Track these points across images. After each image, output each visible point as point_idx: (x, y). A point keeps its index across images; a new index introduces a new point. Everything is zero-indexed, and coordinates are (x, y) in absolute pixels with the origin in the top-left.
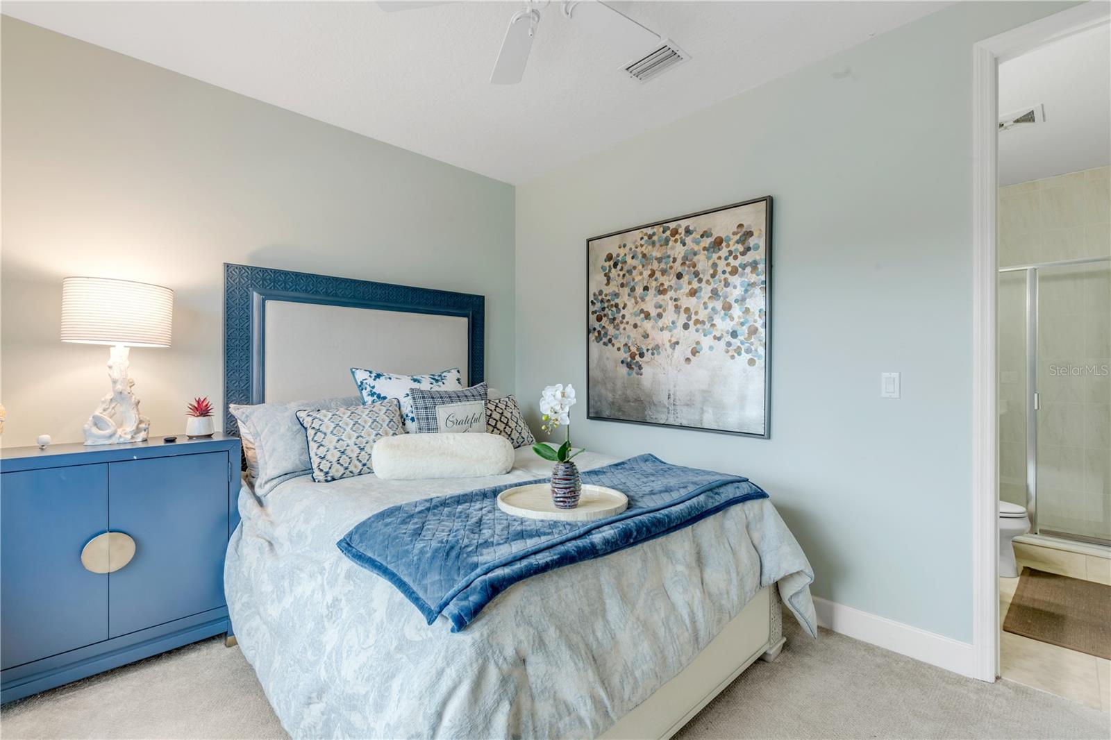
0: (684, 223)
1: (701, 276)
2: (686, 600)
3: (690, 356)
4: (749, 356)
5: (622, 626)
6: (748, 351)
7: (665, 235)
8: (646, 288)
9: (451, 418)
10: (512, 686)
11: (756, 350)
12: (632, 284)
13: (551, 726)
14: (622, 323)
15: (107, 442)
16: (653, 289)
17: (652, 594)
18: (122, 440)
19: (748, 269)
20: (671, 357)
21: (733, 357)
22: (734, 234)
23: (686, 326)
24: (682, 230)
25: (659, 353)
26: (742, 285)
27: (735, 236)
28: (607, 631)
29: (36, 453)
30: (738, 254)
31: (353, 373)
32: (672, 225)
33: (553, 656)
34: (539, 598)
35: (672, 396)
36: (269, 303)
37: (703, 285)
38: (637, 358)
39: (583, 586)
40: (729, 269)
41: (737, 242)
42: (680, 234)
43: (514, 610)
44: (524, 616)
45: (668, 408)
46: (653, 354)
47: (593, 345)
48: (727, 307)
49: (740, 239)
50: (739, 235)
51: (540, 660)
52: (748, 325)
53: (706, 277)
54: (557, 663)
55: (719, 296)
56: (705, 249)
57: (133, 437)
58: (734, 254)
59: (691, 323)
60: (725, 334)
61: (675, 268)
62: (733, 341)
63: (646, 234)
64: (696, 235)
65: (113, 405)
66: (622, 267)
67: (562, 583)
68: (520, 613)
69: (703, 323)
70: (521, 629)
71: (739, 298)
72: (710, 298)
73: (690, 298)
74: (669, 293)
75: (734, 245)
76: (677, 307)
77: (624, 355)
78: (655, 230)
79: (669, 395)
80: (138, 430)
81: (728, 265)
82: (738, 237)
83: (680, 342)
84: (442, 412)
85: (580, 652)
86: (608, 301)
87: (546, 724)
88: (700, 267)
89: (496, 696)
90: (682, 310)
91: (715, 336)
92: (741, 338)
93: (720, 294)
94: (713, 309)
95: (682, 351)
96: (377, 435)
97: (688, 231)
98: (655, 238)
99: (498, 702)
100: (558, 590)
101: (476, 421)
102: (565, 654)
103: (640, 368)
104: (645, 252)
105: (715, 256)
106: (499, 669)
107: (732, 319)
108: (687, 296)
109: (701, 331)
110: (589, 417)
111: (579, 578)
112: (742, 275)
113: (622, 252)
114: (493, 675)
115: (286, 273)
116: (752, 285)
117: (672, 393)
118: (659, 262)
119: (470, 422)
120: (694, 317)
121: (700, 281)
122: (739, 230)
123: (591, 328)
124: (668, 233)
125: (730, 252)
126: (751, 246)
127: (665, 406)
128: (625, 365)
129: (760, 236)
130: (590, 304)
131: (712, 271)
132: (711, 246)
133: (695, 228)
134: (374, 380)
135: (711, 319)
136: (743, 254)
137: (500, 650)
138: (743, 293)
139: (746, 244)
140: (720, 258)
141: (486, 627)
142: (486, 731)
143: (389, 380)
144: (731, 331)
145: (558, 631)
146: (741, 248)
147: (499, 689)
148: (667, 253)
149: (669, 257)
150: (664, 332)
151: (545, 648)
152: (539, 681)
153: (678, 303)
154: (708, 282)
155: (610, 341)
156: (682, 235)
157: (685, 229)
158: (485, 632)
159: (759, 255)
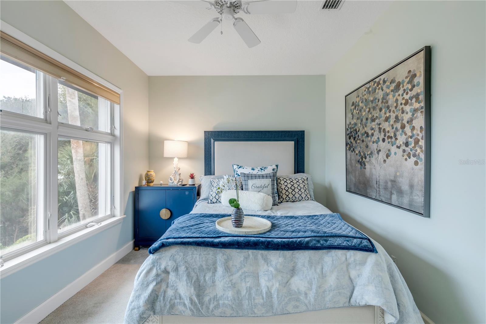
0: (382, 77)
1: (390, 108)
2: (267, 285)
3: (386, 159)
4: (415, 159)
5: (220, 280)
6: (414, 156)
7: (374, 86)
8: (367, 119)
9: (254, 185)
10: (160, 279)
11: (419, 155)
12: (362, 117)
13: (171, 300)
14: (358, 139)
15: (172, 184)
16: (370, 119)
17: (246, 274)
18: (175, 184)
19: (414, 100)
20: (377, 158)
21: (406, 159)
22: (407, 77)
23: (384, 140)
24: (381, 82)
25: (372, 157)
26: (410, 111)
27: (407, 79)
28: (211, 279)
29: (160, 186)
30: (409, 91)
31: (233, 166)
32: (377, 80)
33: (180, 276)
34: (183, 254)
35: (378, 183)
36: (216, 142)
37: (392, 114)
38: (364, 159)
39: (206, 257)
40: (404, 102)
41: (408, 83)
42: (381, 84)
43: (171, 255)
44: (174, 258)
45: (376, 189)
46: (370, 157)
47: (348, 152)
48: (403, 127)
49: (409, 81)
50: (409, 78)
51: (174, 275)
52: (414, 138)
53: (393, 109)
54: (180, 279)
55: (399, 120)
56: (392, 91)
57: (177, 184)
58: (406, 91)
59: (386, 138)
60: (402, 145)
61: (379, 105)
62: (406, 149)
63: (367, 88)
64: (388, 83)
65: (175, 174)
66: (358, 108)
67: (195, 252)
68: (173, 256)
69: (391, 138)
70: (171, 262)
71: (409, 120)
72: (395, 121)
73: (385, 122)
74: (376, 120)
75: (406, 85)
76: (380, 129)
77: (359, 158)
78: (370, 84)
79: (377, 182)
80: (179, 182)
81: (403, 99)
82: (408, 79)
83: (381, 150)
84: (251, 182)
85: (192, 280)
86: (353, 128)
87: (169, 298)
88: (390, 103)
89: (152, 278)
90: (382, 130)
91: (397, 146)
92: (410, 147)
93: (400, 119)
94: (396, 128)
95: (382, 155)
96: (229, 189)
97: (384, 82)
98: (370, 89)
99: (153, 281)
100: (193, 254)
101: (266, 187)
102: (185, 278)
103: (365, 165)
104: (366, 98)
105: (397, 94)
106: (157, 271)
107: (406, 134)
108: (384, 122)
109: (390, 143)
110: (347, 191)
111: (205, 253)
112: (411, 104)
113: (358, 99)
114: (154, 272)
115: (222, 132)
116: (416, 110)
117: (378, 181)
118: (372, 103)
119: (262, 187)
120: (387, 134)
121: (390, 112)
122: (409, 75)
123: (347, 143)
124: (376, 85)
125: (404, 90)
126: (415, 84)
127: (375, 188)
128: (359, 163)
129: (420, 76)
130: (347, 130)
131: (395, 105)
132: (395, 88)
133: (388, 79)
134: (238, 169)
135: (395, 135)
136: (411, 90)
137: (160, 265)
138: (411, 116)
139: (413, 84)
140: (399, 95)
141: (158, 256)
142: (146, 288)
143: (243, 169)
144: (405, 142)
145: (185, 269)
146: (410, 86)
147: (154, 277)
148: (375, 97)
149: (376, 99)
150: (374, 144)
151: (177, 272)
152: (172, 282)
153: (381, 126)
154: (394, 112)
155: (354, 149)
156: (382, 85)
157: (383, 80)
158: (157, 257)
159: (420, 89)
